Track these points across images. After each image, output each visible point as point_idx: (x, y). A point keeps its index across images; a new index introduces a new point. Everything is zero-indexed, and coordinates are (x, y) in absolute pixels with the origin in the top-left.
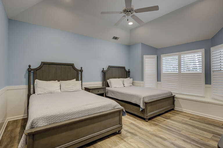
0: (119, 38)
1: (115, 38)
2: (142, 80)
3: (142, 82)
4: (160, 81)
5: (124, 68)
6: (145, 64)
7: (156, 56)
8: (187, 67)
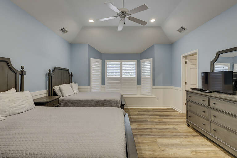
0: (67, 31)
1: (63, 30)
2: (89, 84)
3: (89, 87)
4: (105, 85)
5: (68, 70)
6: (92, 67)
7: (101, 60)
8: (128, 72)
